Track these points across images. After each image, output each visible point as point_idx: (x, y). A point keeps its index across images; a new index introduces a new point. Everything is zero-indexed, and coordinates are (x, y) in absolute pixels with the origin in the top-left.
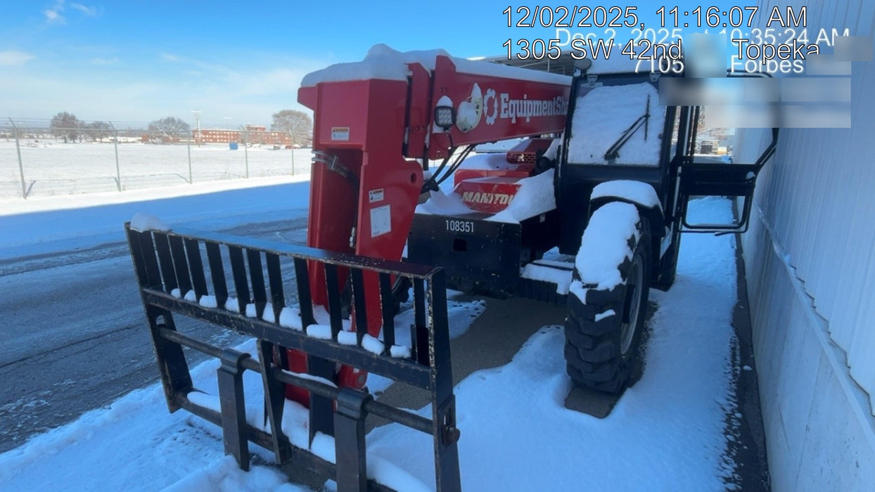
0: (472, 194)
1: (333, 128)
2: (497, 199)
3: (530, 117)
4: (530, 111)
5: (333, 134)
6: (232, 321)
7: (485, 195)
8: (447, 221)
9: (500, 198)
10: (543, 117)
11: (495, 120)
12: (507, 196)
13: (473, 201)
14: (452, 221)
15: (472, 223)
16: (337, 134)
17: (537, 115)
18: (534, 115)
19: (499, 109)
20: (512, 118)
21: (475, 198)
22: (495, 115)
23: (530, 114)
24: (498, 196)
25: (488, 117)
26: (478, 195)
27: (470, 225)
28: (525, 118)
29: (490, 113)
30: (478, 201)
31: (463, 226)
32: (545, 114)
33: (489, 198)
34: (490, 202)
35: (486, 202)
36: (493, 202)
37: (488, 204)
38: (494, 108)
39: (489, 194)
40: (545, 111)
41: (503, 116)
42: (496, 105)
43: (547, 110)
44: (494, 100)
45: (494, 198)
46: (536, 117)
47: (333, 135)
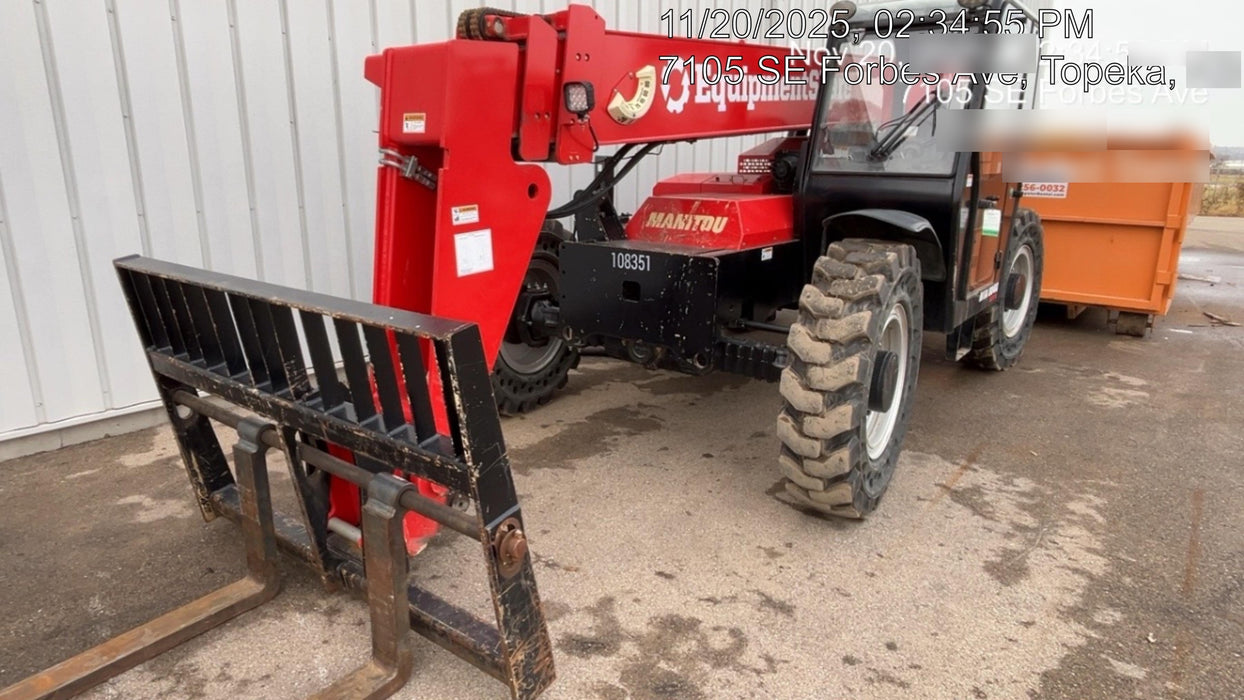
0: (662, 215)
1: (405, 115)
2: (697, 223)
3: (755, 103)
4: (755, 93)
5: (405, 122)
6: (246, 397)
7: (680, 216)
8: (614, 254)
9: (701, 222)
10: (780, 102)
11: (685, 105)
12: (711, 218)
13: (663, 226)
14: (621, 254)
15: (648, 257)
16: (409, 123)
17: (770, 98)
18: (764, 98)
19: (693, 87)
20: (718, 103)
21: (666, 221)
22: (685, 96)
23: (756, 98)
24: (698, 218)
25: (671, 100)
26: (671, 216)
27: (645, 260)
28: (746, 104)
29: (676, 94)
30: (669, 226)
31: (635, 262)
32: (785, 98)
33: (686, 222)
34: (687, 228)
35: (681, 227)
36: (692, 226)
37: (683, 231)
38: (682, 87)
39: (686, 216)
40: (785, 93)
41: (700, 99)
42: (686, 82)
43: (790, 92)
44: (682, 75)
45: (694, 221)
46: (767, 103)
47: (405, 126)
